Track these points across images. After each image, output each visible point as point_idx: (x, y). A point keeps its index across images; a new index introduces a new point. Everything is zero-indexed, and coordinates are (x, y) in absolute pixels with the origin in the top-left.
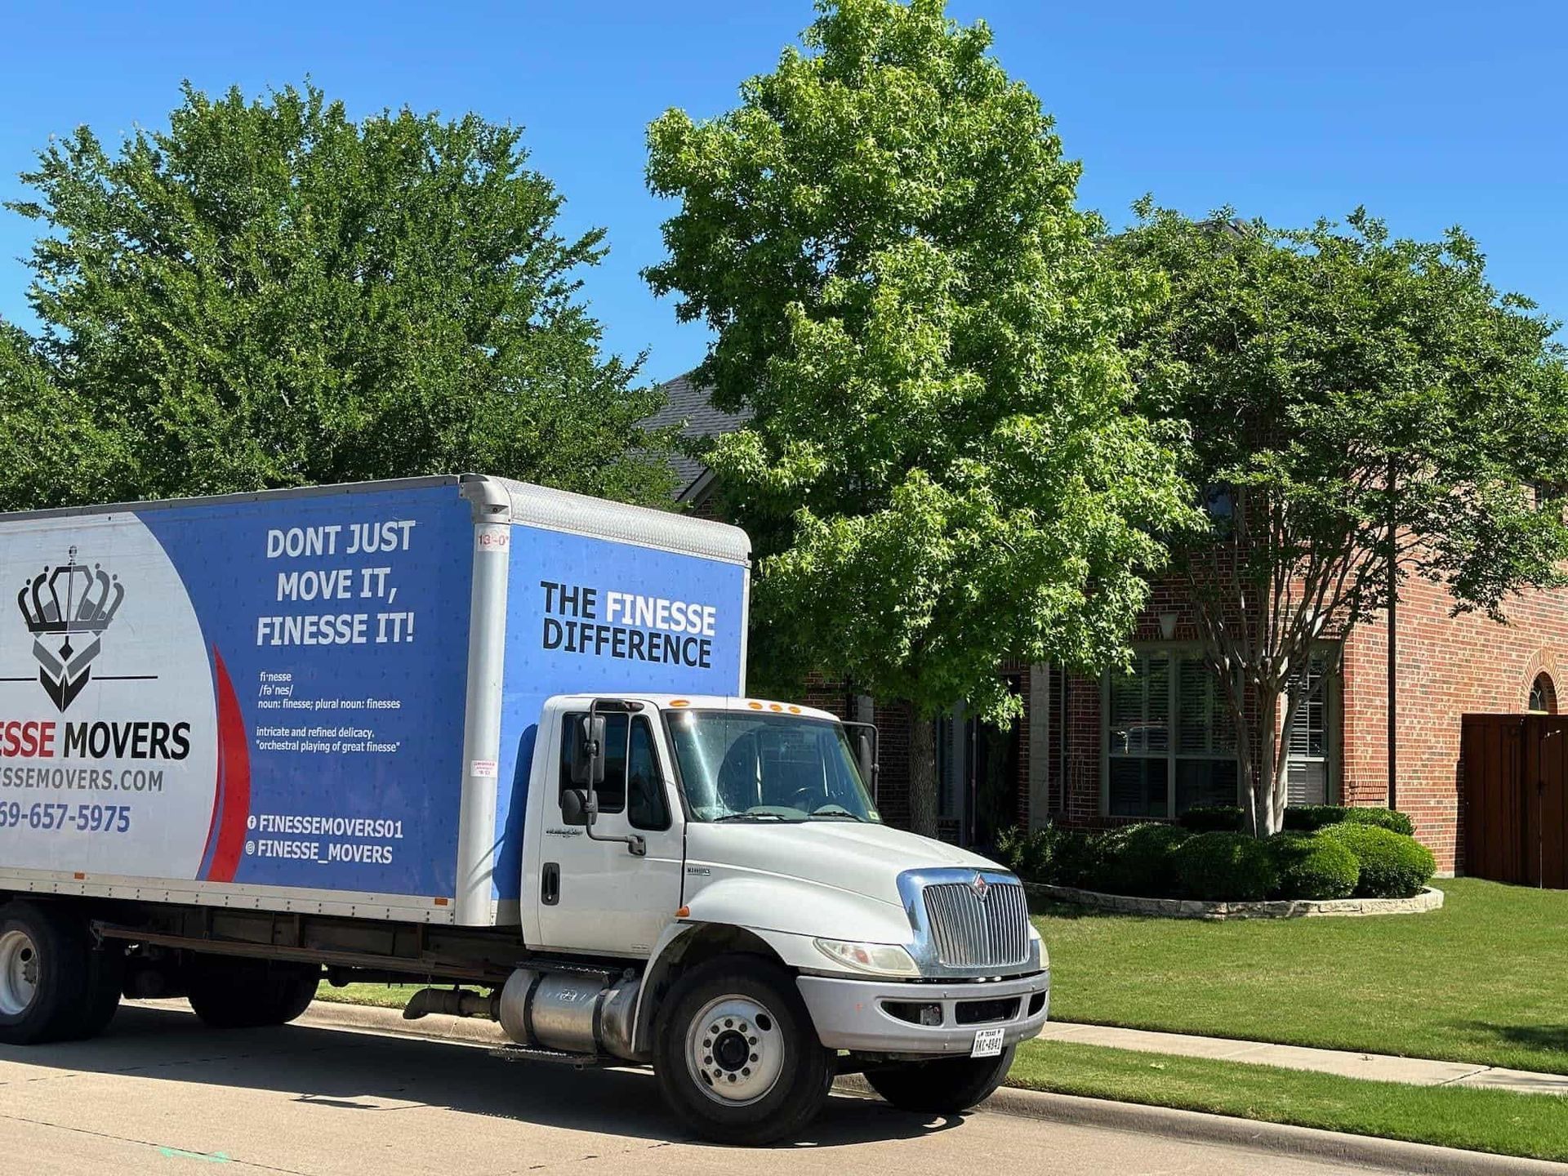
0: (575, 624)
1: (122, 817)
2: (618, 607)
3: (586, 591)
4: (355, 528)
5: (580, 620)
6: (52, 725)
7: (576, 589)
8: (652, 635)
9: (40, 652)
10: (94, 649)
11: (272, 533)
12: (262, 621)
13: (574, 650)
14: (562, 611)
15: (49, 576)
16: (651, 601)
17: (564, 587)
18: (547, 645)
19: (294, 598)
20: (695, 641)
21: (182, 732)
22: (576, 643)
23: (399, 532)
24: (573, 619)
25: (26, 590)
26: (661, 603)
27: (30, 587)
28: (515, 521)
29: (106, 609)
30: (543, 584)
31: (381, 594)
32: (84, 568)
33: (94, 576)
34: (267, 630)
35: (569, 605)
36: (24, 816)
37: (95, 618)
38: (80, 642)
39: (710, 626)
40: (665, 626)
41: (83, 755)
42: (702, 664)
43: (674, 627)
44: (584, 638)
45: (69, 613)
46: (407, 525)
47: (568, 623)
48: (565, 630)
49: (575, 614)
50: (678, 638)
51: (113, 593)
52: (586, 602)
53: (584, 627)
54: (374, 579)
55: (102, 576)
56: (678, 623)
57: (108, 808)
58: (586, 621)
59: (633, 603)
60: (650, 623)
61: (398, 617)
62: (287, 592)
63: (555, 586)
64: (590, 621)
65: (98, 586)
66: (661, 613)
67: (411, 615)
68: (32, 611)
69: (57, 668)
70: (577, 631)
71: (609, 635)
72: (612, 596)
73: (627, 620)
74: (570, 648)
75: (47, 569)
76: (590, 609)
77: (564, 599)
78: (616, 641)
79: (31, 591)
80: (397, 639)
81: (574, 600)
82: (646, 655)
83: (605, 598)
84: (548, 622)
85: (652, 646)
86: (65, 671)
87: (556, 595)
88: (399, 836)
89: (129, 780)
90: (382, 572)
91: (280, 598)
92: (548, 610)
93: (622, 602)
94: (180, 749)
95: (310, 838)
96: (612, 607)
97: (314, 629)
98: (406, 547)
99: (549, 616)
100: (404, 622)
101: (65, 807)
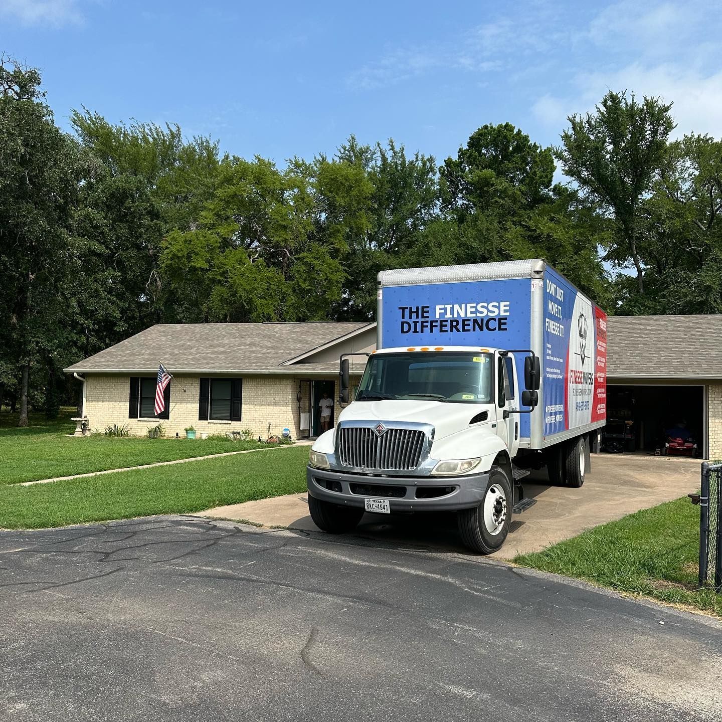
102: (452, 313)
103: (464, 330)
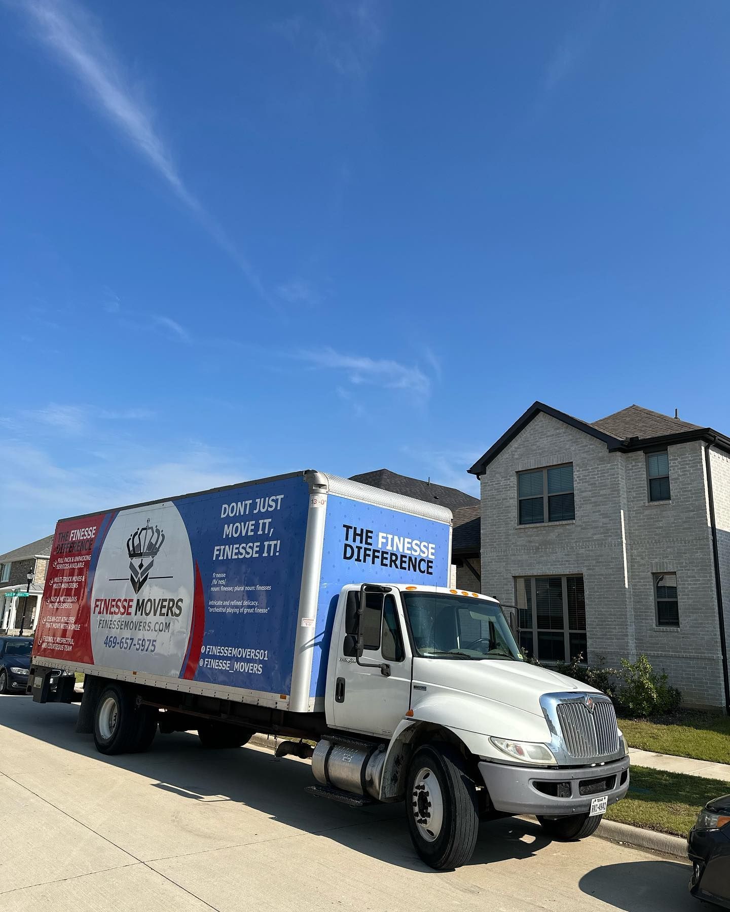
0: (361, 548)
1: (153, 645)
2: (384, 541)
3: (368, 531)
4: (258, 500)
5: (364, 545)
6: (131, 600)
7: (362, 530)
8: (402, 556)
9: (132, 566)
10: (151, 565)
11: (224, 506)
12: (216, 548)
13: (360, 561)
14: (354, 540)
15: (139, 532)
16: (402, 539)
17: (355, 528)
18: (345, 557)
19: (230, 536)
20: (424, 561)
21: (180, 604)
22: (362, 558)
23: (276, 501)
24: (360, 545)
25: (130, 539)
26: (407, 540)
27: (132, 538)
28: (330, 493)
29: (157, 546)
30: (344, 526)
31: (266, 532)
32: (152, 528)
33: (155, 531)
34: (218, 553)
35: (358, 538)
36: (118, 643)
37: (153, 550)
38: (146, 561)
39: (432, 554)
40: (409, 552)
41: (142, 615)
42: (428, 573)
43: (413, 553)
44: (366, 555)
45: (144, 549)
46: (280, 497)
47: (357, 547)
48: (356, 550)
49: (361, 542)
50: (416, 559)
51: (161, 538)
52: (367, 537)
53: (366, 549)
54: (264, 524)
55: (158, 531)
56: (416, 551)
57: (148, 640)
58: (367, 546)
59: (393, 540)
60: (401, 550)
61: (273, 543)
62: (227, 534)
63: (351, 528)
64: (369, 547)
65: (156, 534)
66: (407, 545)
67: (279, 541)
68: (131, 548)
69: (136, 573)
70: (362, 551)
71: (379, 555)
72: (381, 535)
73: (389, 548)
74: (358, 560)
75: (138, 529)
76: (369, 540)
77: (355, 534)
78: (383, 558)
79: (132, 539)
80: (272, 554)
81: (361, 535)
82: (399, 567)
83: (378, 536)
84: (346, 546)
85: (402, 562)
86: (139, 575)
87: (351, 532)
88: (266, 659)
89: (157, 626)
90: (268, 521)
91: (224, 537)
92: (347, 539)
93: (387, 538)
94: (178, 612)
95: (227, 658)
96: (381, 540)
97: (237, 551)
98: (279, 508)
99: (347, 542)
100: (276, 545)
101: (132, 639)
102: (392, 546)
103: (402, 568)
